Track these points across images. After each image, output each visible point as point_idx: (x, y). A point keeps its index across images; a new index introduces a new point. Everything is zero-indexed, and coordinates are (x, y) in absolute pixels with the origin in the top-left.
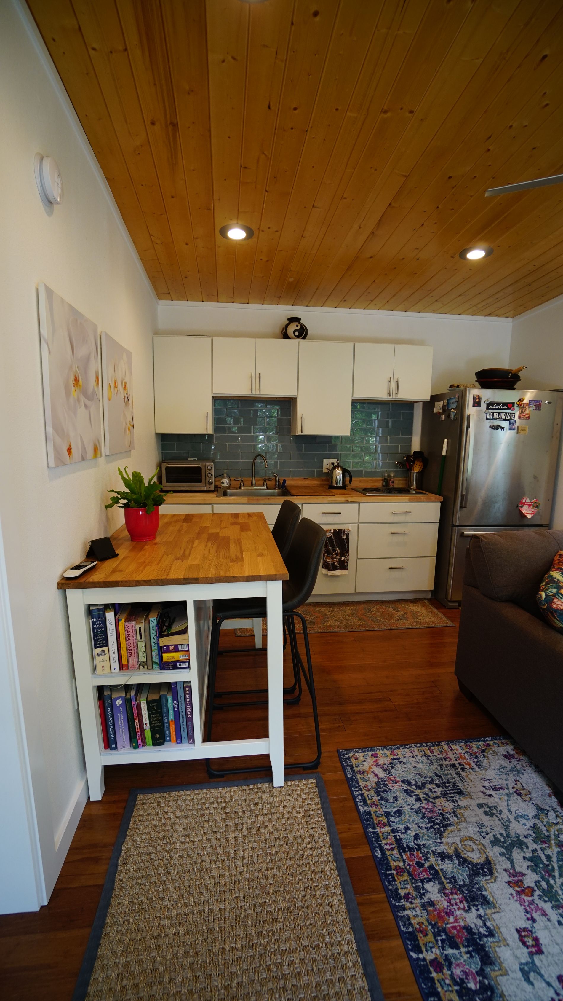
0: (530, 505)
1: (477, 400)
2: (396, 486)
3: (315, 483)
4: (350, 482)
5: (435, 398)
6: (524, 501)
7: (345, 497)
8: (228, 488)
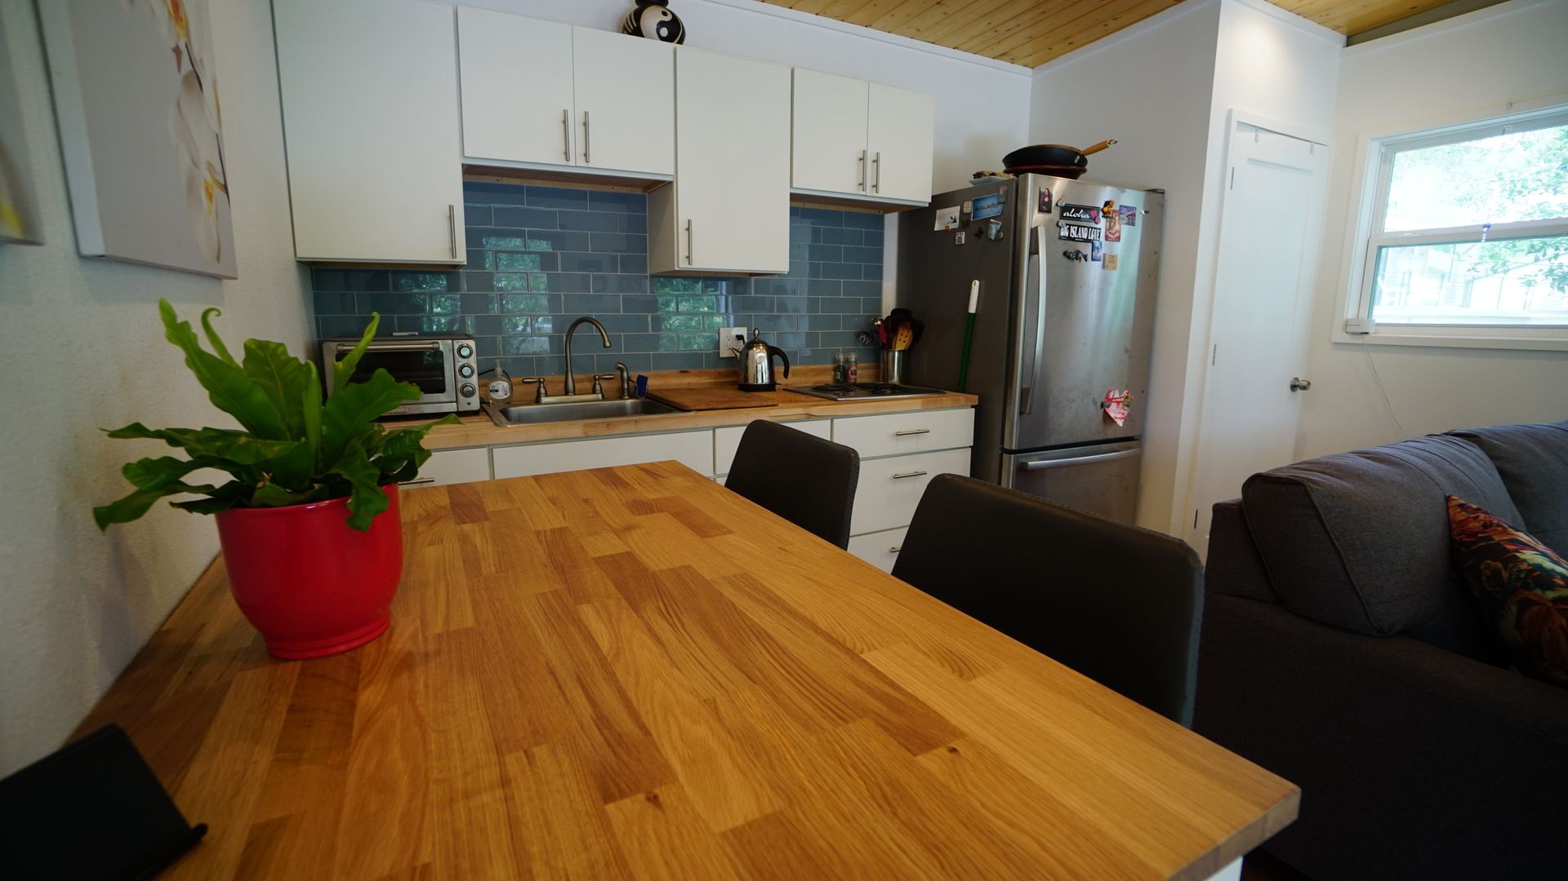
0: (1118, 403)
1: (1046, 199)
2: (859, 381)
3: (705, 380)
4: (786, 375)
5: (940, 201)
6: (1111, 397)
7: (805, 407)
8: (508, 402)
